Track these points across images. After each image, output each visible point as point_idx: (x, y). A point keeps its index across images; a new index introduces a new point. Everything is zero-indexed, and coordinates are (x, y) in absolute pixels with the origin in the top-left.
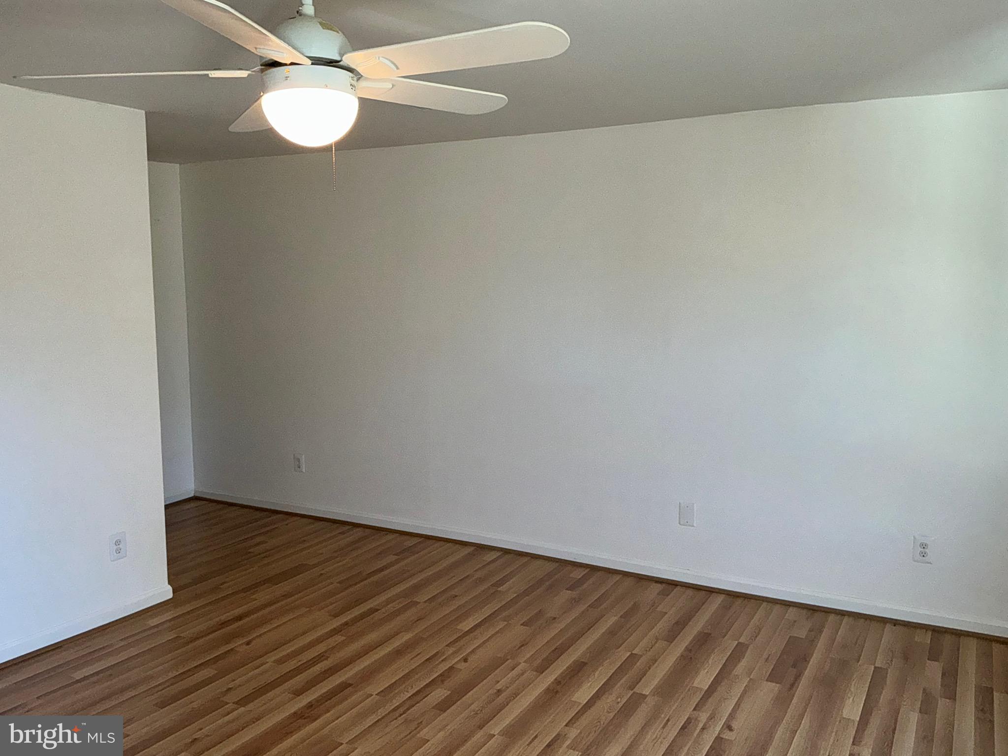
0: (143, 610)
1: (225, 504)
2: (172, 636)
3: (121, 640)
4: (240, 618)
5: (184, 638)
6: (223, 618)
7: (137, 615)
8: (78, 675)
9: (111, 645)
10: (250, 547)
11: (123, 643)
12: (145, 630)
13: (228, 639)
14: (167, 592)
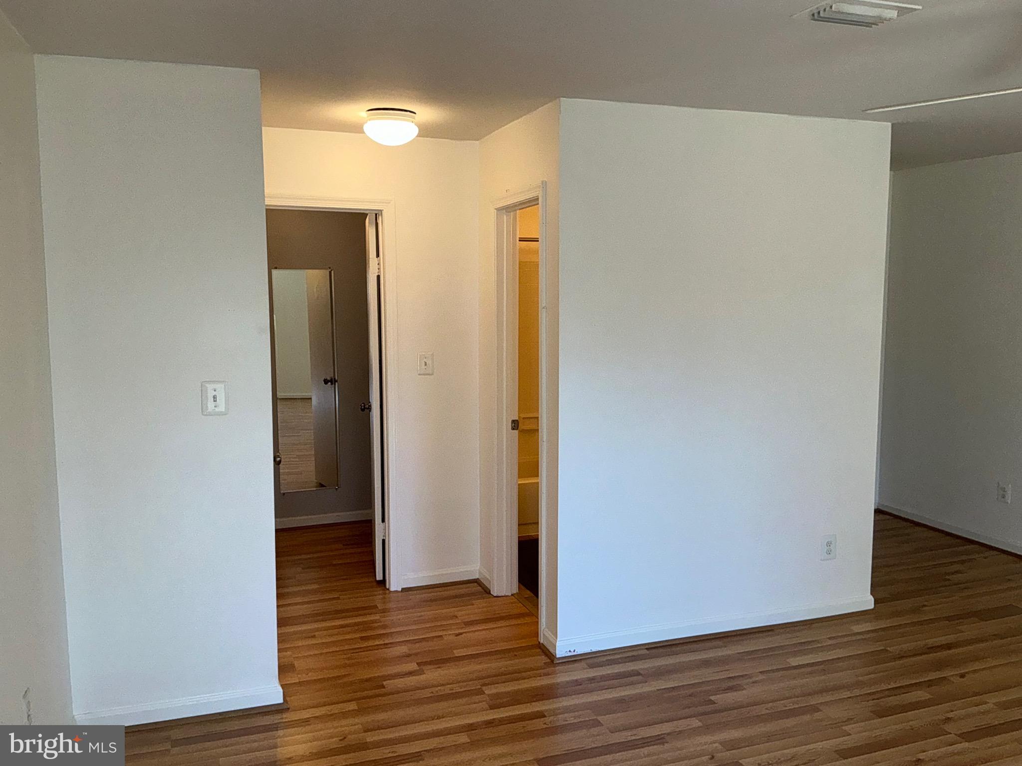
0: (846, 614)
1: (912, 523)
2: (878, 647)
3: (830, 638)
4: (949, 646)
5: (890, 652)
6: (931, 642)
7: (839, 618)
8: (794, 661)
9: (818, 641)
10: (948, 574)
11: (830, 642)
12: (849, 635)
13: (940, 665)
14: (868, 602)
